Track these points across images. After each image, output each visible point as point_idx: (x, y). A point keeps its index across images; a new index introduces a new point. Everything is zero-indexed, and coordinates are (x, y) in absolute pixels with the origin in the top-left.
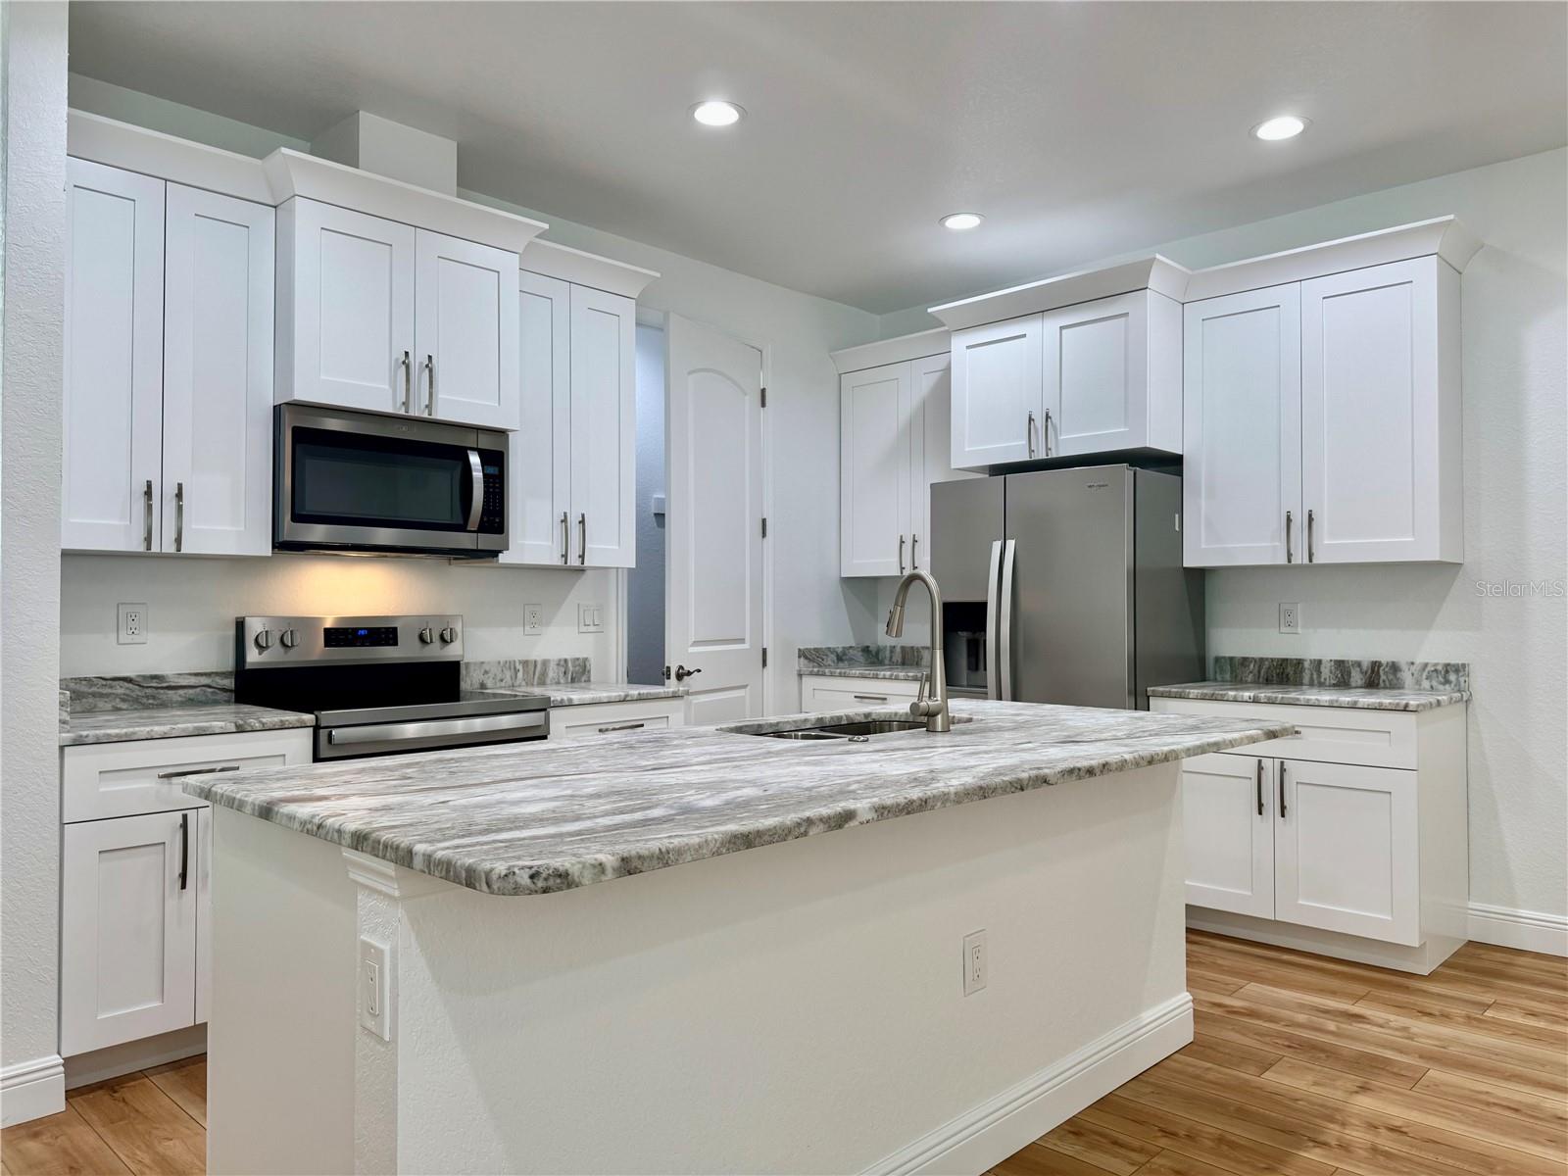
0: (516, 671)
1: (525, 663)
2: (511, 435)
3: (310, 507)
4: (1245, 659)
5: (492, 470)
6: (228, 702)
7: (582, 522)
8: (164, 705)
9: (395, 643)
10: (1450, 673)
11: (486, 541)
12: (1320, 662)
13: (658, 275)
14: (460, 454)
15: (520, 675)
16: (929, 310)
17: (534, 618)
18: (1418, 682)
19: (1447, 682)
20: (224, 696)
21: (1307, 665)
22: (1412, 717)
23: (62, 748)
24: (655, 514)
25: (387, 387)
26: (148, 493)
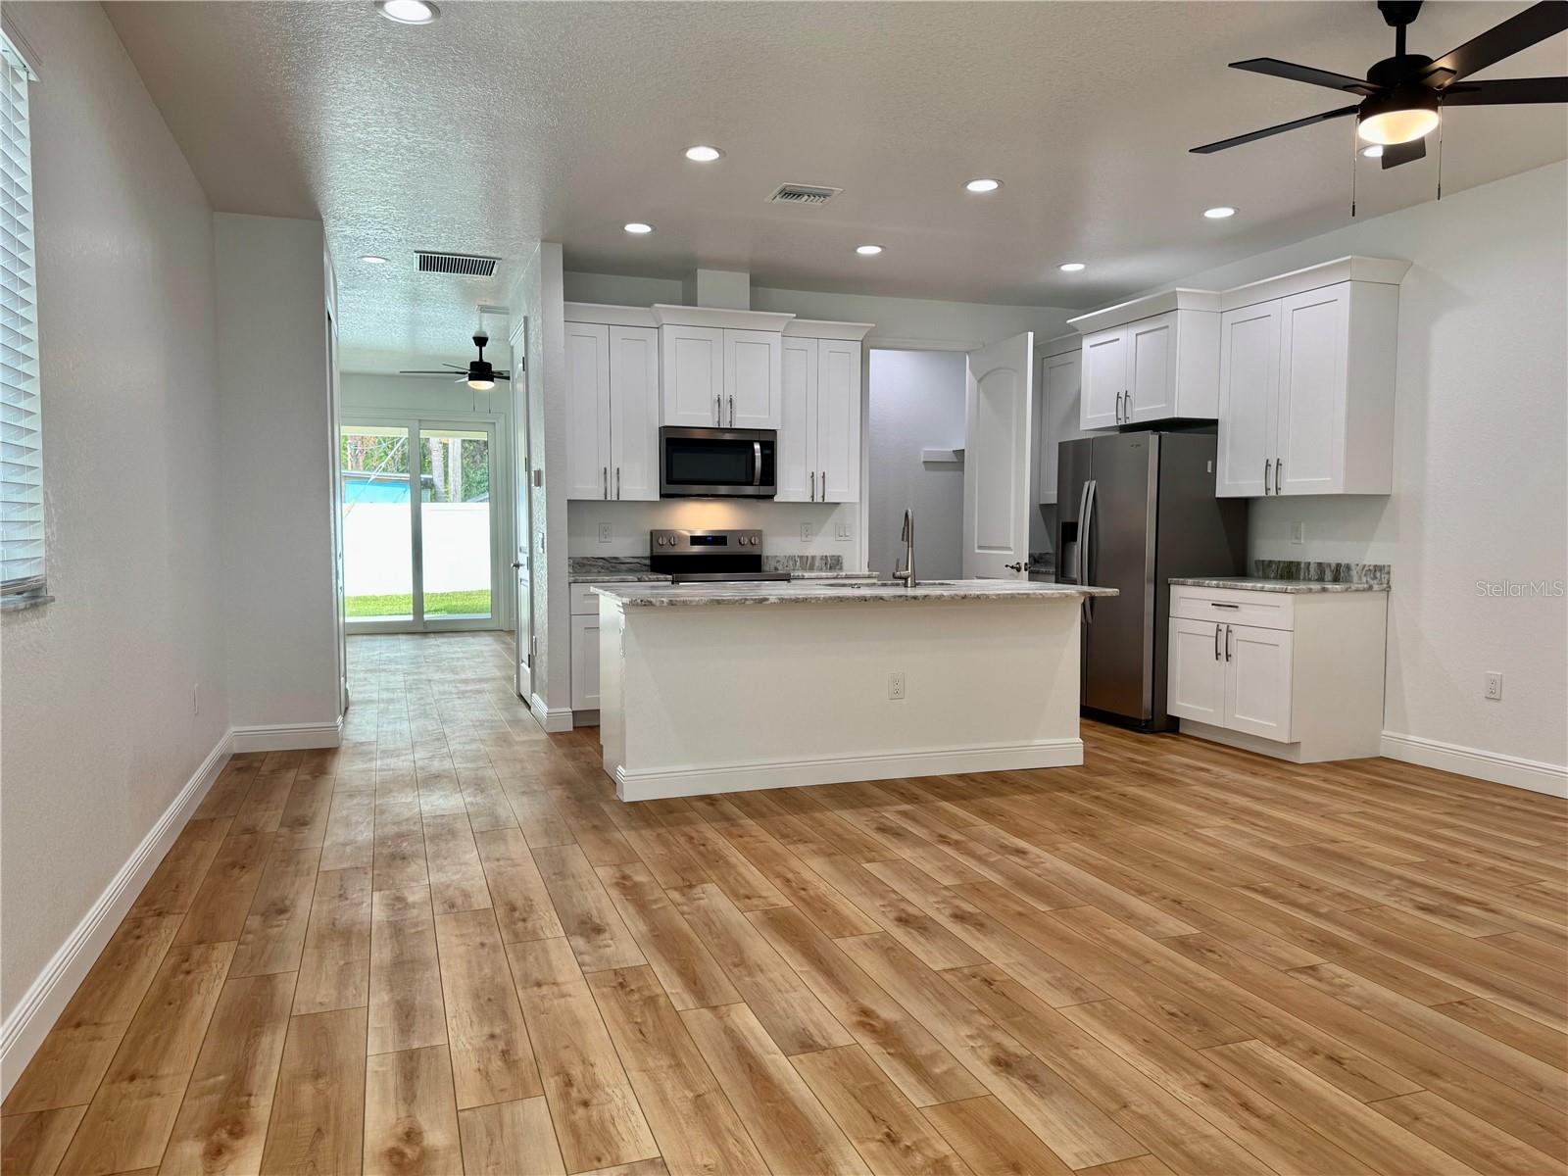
0: (796, 561)
1: (801, 557)
2: (778, 432)
3: (676, 476)
4: (1270, 561)
5: (767, 452)
6: (647, 571)
7: (824, 477)
8: (619, 571)
9: (726, 544)
10: (1378, 571)
11: (765, 490)
12: (1309, 563)
13: (874, 325)
14: (750, 444)
15: (798, 564)
16: (1069, 321)
17: (807, 531)
18: (1360, 578)
19: (1375, 578)
20: (645, 568)
21: (1302, 566)
22: (1290, 596)
23: (570, 583)
24: (925, 462)
25: (709, 414)
26: (605, 473)
